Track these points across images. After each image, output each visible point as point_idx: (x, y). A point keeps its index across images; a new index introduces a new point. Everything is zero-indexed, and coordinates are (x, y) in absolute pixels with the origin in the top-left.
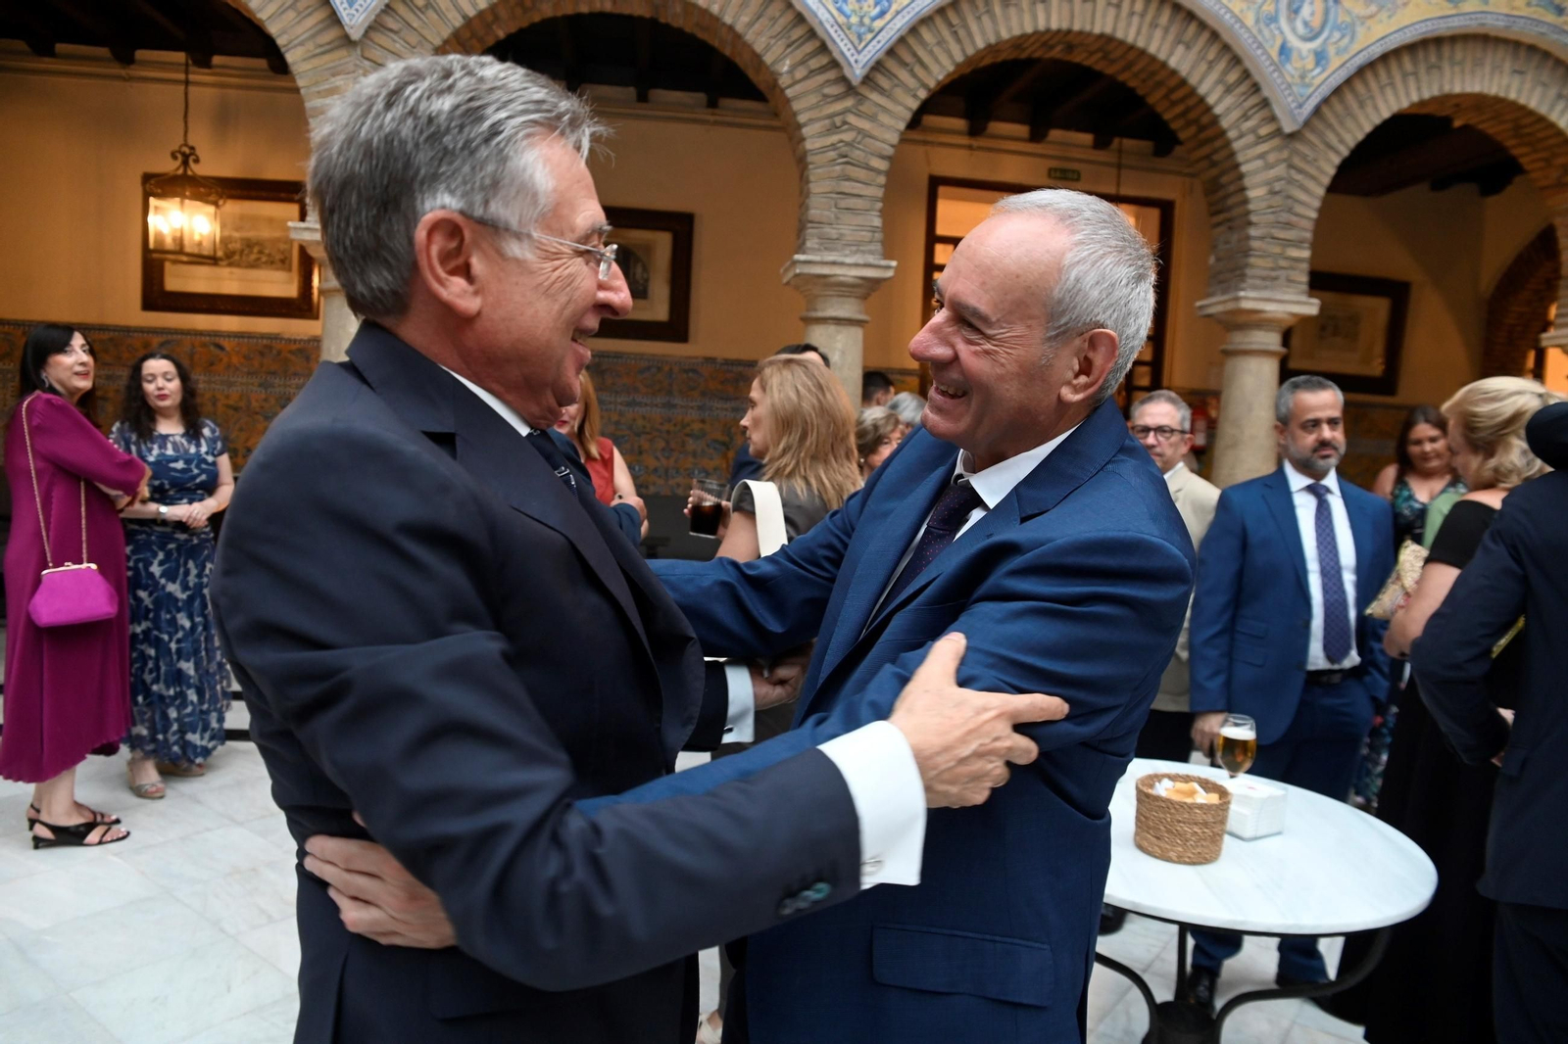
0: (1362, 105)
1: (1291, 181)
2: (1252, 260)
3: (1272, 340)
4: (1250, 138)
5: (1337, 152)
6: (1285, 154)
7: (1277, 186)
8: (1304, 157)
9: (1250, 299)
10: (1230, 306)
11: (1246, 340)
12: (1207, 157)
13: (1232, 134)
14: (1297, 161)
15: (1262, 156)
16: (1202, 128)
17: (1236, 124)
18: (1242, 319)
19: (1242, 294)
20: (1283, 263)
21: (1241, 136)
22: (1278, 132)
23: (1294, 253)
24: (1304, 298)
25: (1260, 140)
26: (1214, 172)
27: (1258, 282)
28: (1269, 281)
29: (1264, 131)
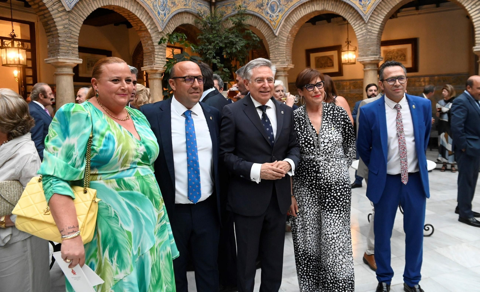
0: (88, 5)
1: (70, 25)
2: (61, 47)
3: (70, 71)
4: (56, 11)
5: (83, 18)
6: (68, 17)
7: (66, 26)
8: (73, 18)
9: (61, 59)
10: (56, 61)
11: (62, 71)
12: (43, 15)
13: (50, 9)
14: (71, 19)
15: (60, 17)
16: (40, 6)
17: (51, 6)
18: (60, 64)
19: (59, 57)
20: (70, 48)
21: (53, 10)
22: (65, 10)
23: (74, 46)
24: (78, 59)
25: (59, 12)
26: (46, 20)
27: (63, 54)
28: (67, 53)
29: (60, 9)
